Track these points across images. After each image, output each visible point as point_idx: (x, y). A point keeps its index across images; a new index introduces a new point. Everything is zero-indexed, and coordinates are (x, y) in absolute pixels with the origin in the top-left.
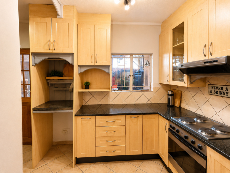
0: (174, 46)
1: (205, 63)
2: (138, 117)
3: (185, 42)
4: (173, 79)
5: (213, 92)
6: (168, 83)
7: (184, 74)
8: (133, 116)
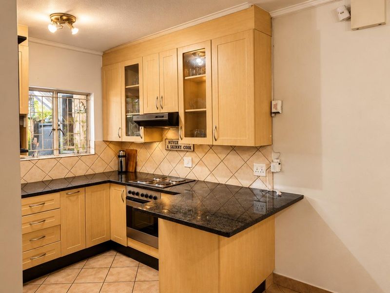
0: (127, 87)
1: (156, 117)
2: (79, 191)
3: (140, 85)
4: (127, 134)
5: (169, 147)
6: (120, 140)
7: (141, 127)
8: (70, 192)
